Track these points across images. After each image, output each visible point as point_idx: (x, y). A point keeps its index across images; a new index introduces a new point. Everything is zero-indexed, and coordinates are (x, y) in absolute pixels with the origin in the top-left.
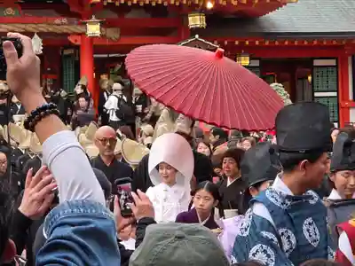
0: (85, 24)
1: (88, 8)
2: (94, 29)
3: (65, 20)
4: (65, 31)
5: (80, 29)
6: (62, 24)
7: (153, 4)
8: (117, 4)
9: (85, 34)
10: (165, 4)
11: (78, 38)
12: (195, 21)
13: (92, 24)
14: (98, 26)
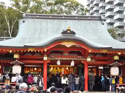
0: (87, 58)
1: (87, 54)
2: (89, 59)
3: (80, 57)
4: (80, 60)
5: (84, 59)
6: (80, 58)
7: (105, 53)
8: (95, 53)
9: (86, 61)
10: (108, 53)
11: (84, 62)
12: (116, 58)
13: (88, 58)
14: (90, 59)
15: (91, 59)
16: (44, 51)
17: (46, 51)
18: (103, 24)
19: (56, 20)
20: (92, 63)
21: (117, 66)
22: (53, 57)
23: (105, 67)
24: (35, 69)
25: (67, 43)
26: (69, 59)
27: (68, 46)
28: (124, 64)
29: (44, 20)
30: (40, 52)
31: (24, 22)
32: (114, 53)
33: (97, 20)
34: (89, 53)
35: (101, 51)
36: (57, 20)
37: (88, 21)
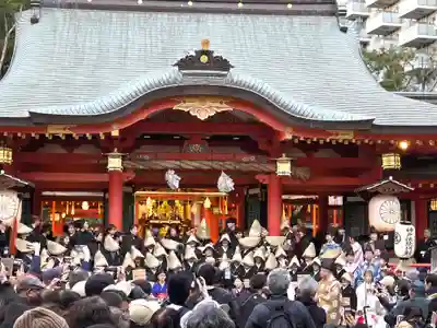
0: (276, 162)
1: (277, 145)
2: (284, 168)
3: (253, 158)
5: (270, 167)
6: (250, 162)
7: (346, 143)
8: (309, 142)
9: (274, 173)
10: (359, 143)
11: (266, 177)
12: (390, 161)
13: (282, 162)
14: (289, 165)
15: (294, 164)
16: (108, 136)
17: (115, 133)
18: (344, 30)
19: (159, 15)
20: (298, 183)
21: (395, 195)
22: (147, 157)
23: (350, 199)
24: (85, 205)
25: (197, 104)
26: (206, 165)
27: (203, 116)
28: (420, 186)
29: (115, 14)
30: (95, 137)
31: (34, 21)
32: (379, 142)
33: (322, 14)
34: (284, 142)
35: (331, 135)
36: (166, 15)
37: (285, 19)
